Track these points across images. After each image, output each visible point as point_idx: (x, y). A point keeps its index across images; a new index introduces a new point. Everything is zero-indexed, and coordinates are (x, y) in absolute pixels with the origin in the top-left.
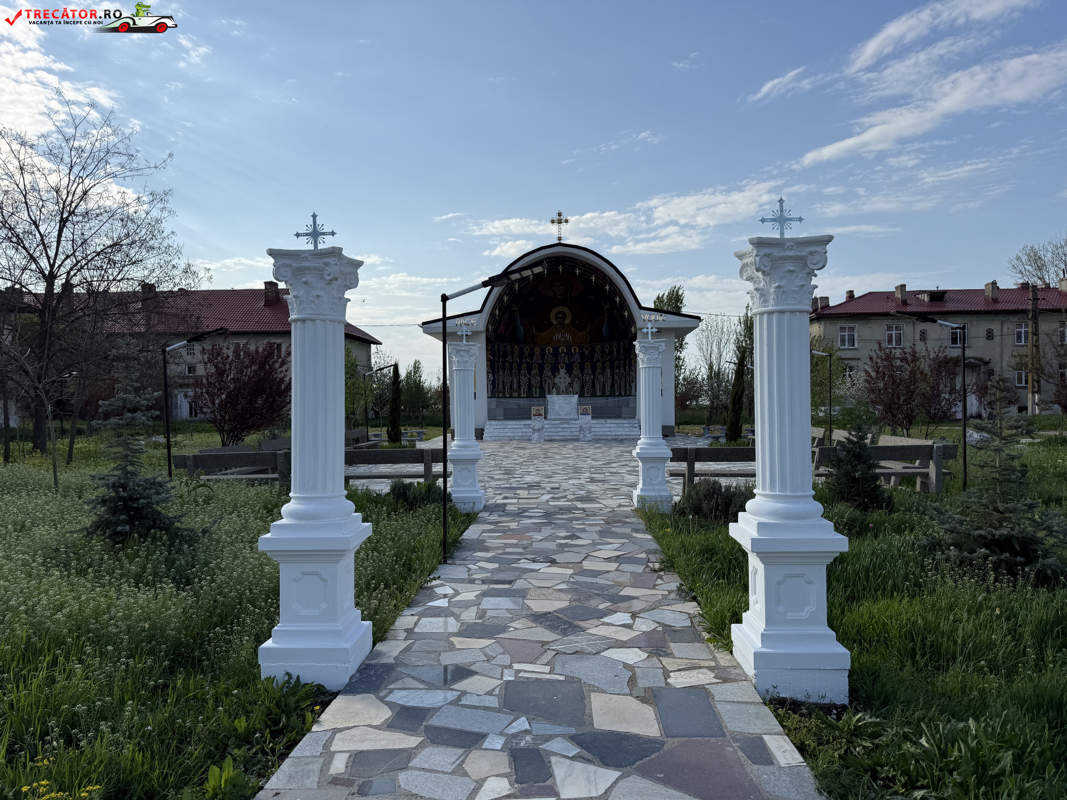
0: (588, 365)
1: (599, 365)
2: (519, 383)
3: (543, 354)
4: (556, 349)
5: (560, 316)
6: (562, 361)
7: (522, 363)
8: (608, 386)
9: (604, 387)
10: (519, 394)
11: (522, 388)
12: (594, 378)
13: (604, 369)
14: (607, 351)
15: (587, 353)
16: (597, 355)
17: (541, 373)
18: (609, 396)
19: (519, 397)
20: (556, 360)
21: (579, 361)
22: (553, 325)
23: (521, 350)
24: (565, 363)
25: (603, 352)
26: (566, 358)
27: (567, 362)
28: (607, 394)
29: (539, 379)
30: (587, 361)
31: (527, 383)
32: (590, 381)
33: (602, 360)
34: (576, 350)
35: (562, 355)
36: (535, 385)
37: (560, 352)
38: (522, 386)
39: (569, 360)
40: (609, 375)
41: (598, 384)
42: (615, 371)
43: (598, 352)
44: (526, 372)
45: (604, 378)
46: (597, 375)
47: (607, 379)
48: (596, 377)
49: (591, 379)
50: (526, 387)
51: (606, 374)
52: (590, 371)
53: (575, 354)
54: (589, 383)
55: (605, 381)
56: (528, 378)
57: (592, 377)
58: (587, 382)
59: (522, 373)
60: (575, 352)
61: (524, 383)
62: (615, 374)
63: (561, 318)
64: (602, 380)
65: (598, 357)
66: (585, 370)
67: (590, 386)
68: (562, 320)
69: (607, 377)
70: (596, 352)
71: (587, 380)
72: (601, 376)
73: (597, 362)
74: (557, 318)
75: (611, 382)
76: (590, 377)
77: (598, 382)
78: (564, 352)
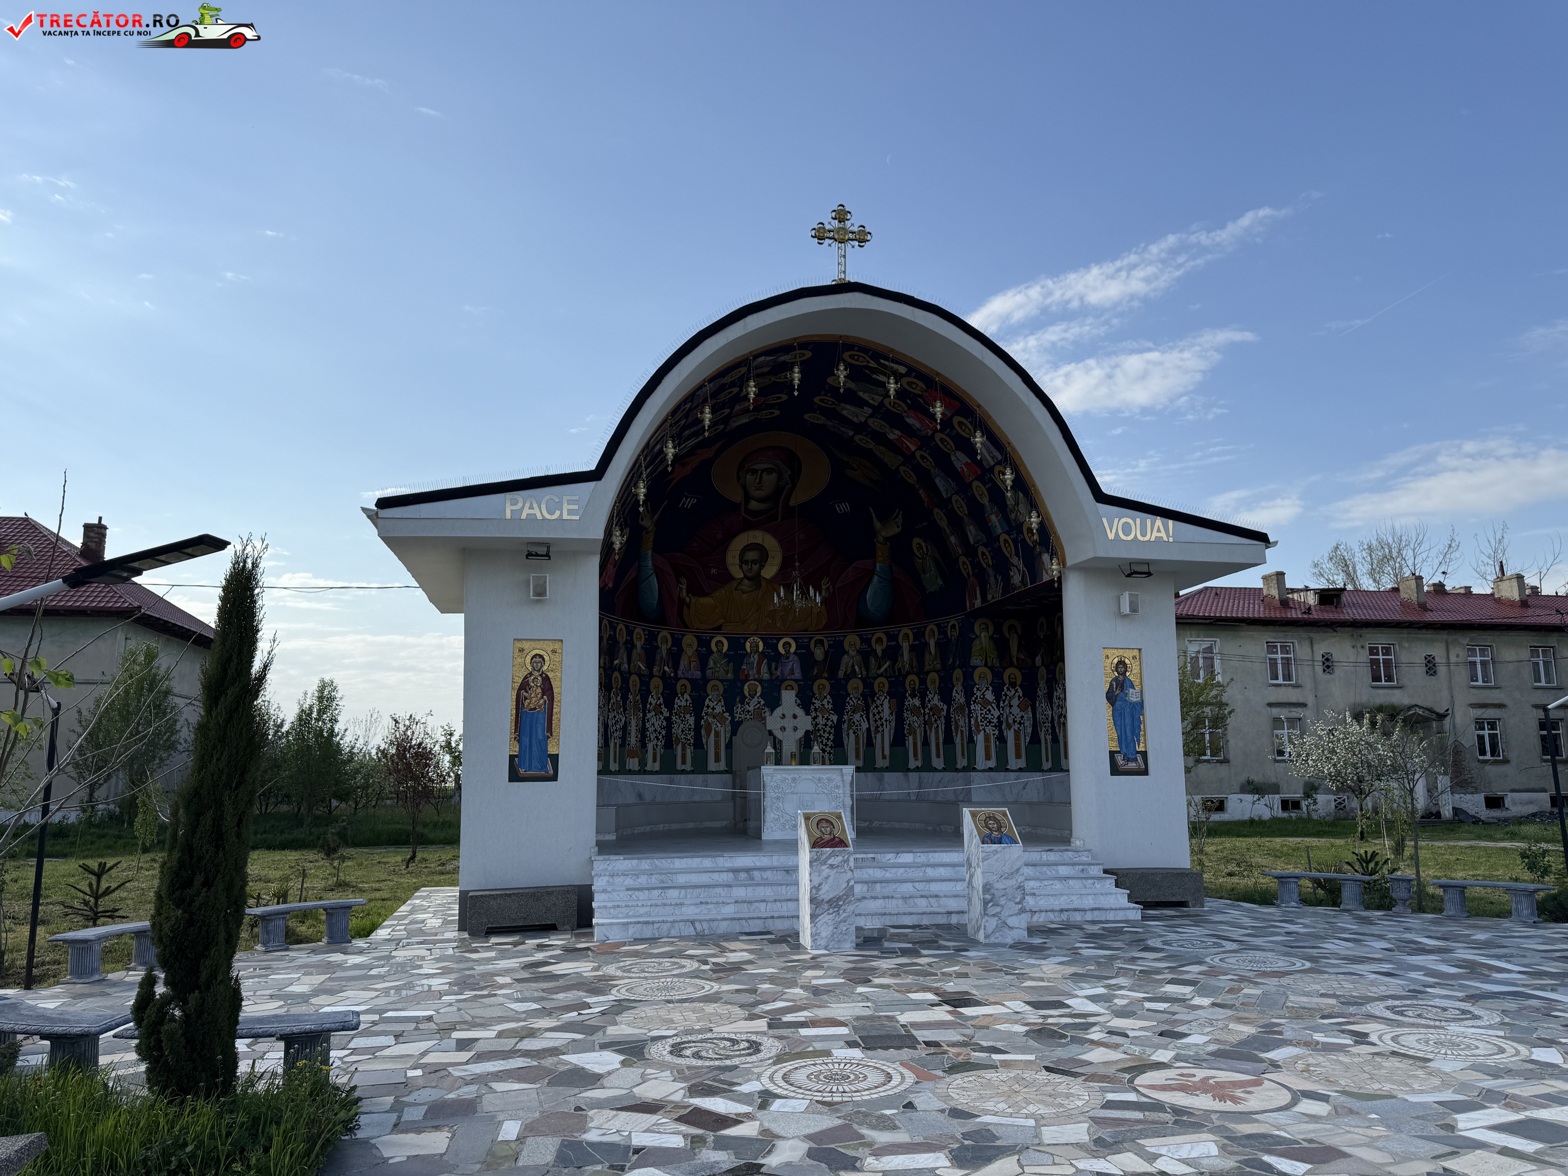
0: (822, 686)
1: (855, 686)
2: (643, 731)
3: (703, 658)
4: (736, 644)
5: (752, 555)
6: (752, 673)
7: (651, 676)
8: (884, 740)
9: (870, 743)
10: (643, 763)
11: (650, 746)
12: (840, 721)
13: (869, 696)
14: (879, 650)
15: (819, 654)
16: (850, 661)
17: (698, 706)
18: (887, 769)
19: (643, 771)
20: (737, 670)
21: (798, 675)
22: (732, 578)
23: (651, 638)
24: (761, 681)
25: (866, 655)
26: (764, 668)
27: (766, 676)
28: (880, 763)
29: (692, 720)
30: (819, 676)
31: (664, 732)
32: (828, 729)
33: (864, 673)
34: (790, 645)
35: (752, 659)
36: (683, 737)
37: (749, 650)
38: (650, 740)
39: (771, 674)
40: (886, 714)
41: (852, 736)
42: (907, 703)
43: (852, 653)
44: (662, 700)
45: (871, 722)
46: (848, 713)
47: (879, 723)
48: (846, 717)
49: (829, 723)
50: (659, 743)
51: (876, 711)
52: (828, 702)
53: (788, 658)
54: (826, 735)
55: (872, 729)
56: (665, 719)
57: (835, 718)
58: (819, 730)
59: (651, 704)
60: (788, 652)
61: (655, 731)
62: (907, 710)
63: (754, 562)
64: (865, 726)
65: (853, 665)
66: (814, 701)
67: (830, 743)
68: (756, 567)
69: (881, 719)
70: (847, 653)
71: (820, 727)
72: (862, 716)
73: (848, 677)
74: (743, 561)
75: (892, 731)
76: (827, 719)
77: (851, 732)
78: (757, 651)
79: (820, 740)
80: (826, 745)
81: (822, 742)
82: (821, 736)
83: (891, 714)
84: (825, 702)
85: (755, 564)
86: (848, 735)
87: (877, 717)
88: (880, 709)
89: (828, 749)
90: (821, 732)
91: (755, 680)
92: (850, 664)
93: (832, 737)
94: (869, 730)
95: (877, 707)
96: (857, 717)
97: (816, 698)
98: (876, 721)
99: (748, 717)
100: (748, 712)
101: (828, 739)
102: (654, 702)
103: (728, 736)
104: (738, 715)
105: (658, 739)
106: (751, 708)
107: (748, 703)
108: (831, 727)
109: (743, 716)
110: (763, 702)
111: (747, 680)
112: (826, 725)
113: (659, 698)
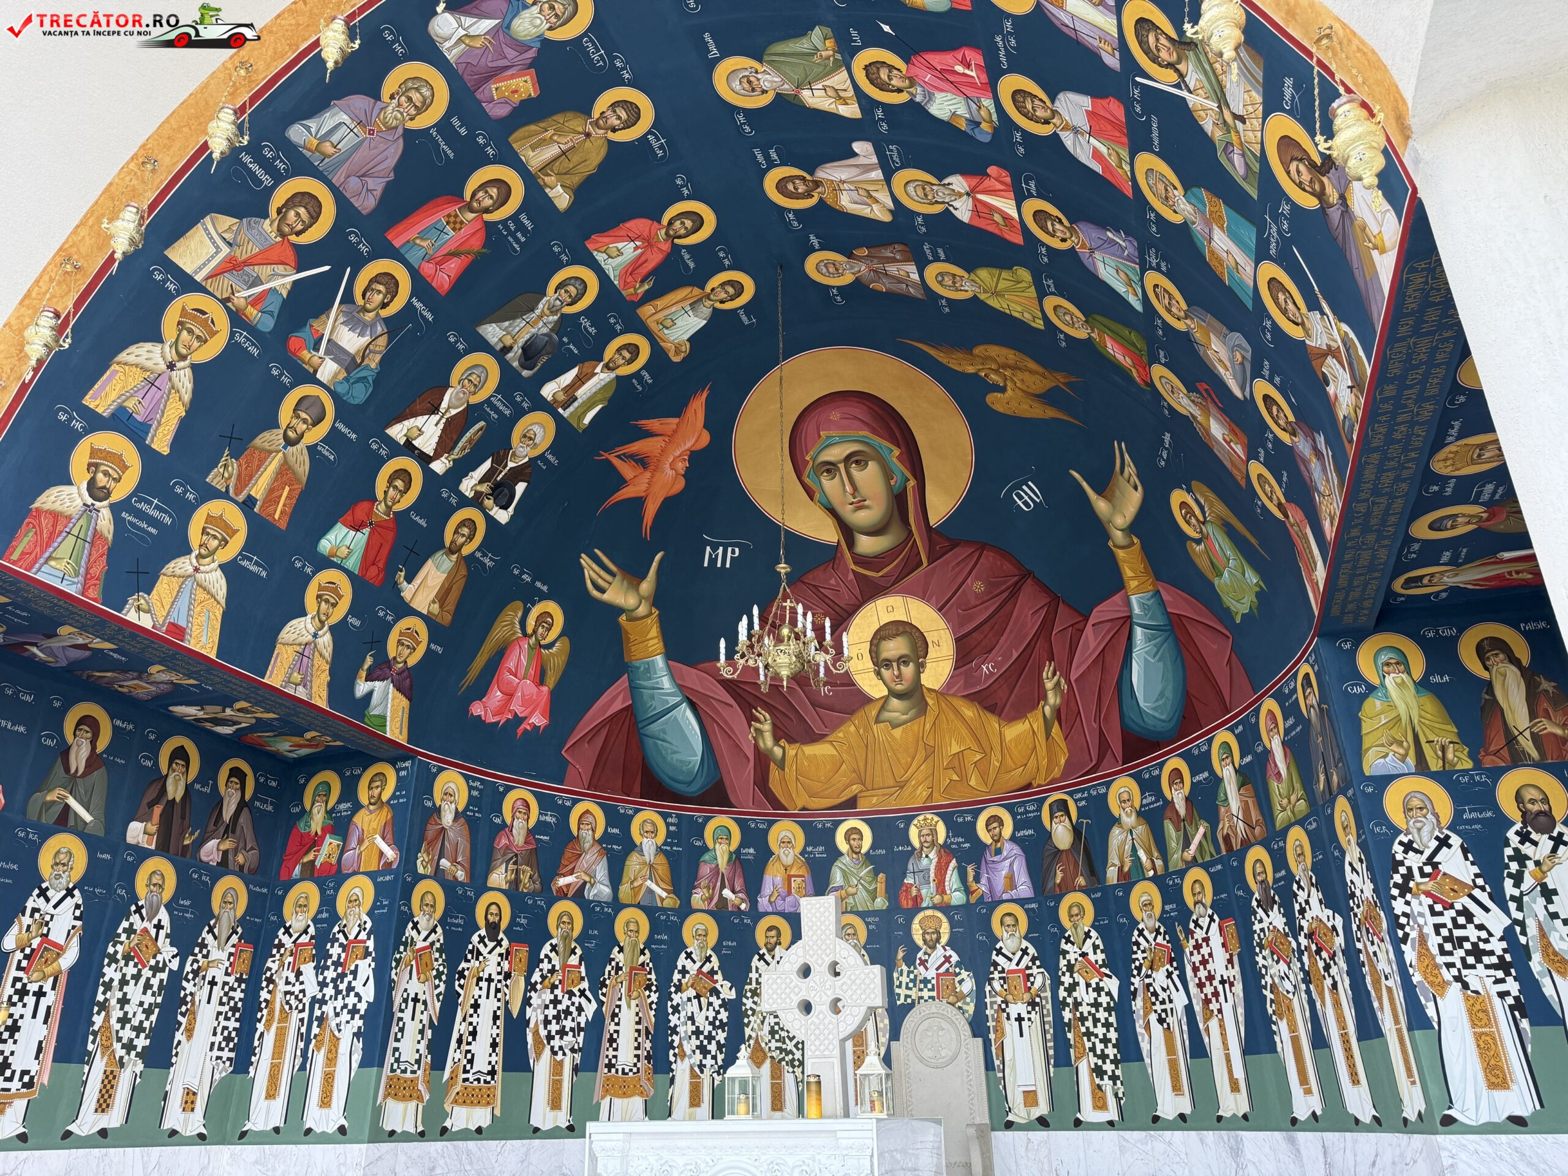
0: (1077, 909)
1: (1144, 900)
6: (928, 893)
8: (1226, 1036)
9: (1198, 1049)
12: (1127, 994)
13: (1176, 921)
14: (1178, 797)
15: (1062, 834)
16: (1125, 839)
18: (1247, 1122)
20: (895, 888)
21: (1024, 889)
24: (946, 909)
25: (1155, 818)
26: (952, 879)
27: (957, 898)
28: (1229, 1103)
30: (1067, 887)
31: (721, 1036)
32: (1102, 1015)
33: (1159, 863)
34: (1001, 823)
35: (925, 861)
36: (774, 1044)
37: (915, 842)
38: (683, 1055)
39: (968, 892)
40: (1219, 965)
41: (1157, 1029)
42: (1257, 927)
43: (1129, 820)
44: (715, 963)
45: (1193, 990)
46: (1139, 969)
47: (1209, 990)
48: (1136, 981)
49: (1104, 999)
50: (709, 1061)
51: (1197, 958)
52: (1095, 947)
53: (998, 852)
54: (1100, 1031)
55: (1198, 1008)
56: (725, 1004)
57: (1112, 985)
58: (1083, 1019)
59: (684, 972)
60: (998, 839)
61: (697, 1032)
62: (1262, 947)
63: (903, 660)
64: (1180, 1000)
65: (1134, 849)
66: (1064, 946)
67: (1111, 1051)
68: (908, 671)
69: (1210, 978)
70: (1116, 821)
71: (1085, 1009)
72: (1169, 975)
73: (1128, 881)
74: (880, 663)
75: (1241, 1010)
76: (1098, 989)
77: (1153, 1018)
78: (933, 843)
79: (1088, 1045)
80: (1103, 1057)
81: (1093, 1049)
82: (1089, 1034)
83: (1230, 961)
84: (1088, 947)
85: (906, 663)
86: (1147, 1027)
87: (1203, 974)
88: (1205, 951)
89: (1108, 1067)
90: (1089, 1023)
91: (935, 907)
92: (1128, 847)
93: (1113, 1035)
94: (1189, 1009)
95: (1198, 947)
96: (1160, 978)
97: (1068, 940)
98: (1201, 985)
99: (926, 994)
100: (925, 981)
101: (1105, 1041)
102: (692, 968)
103: (884, 1039)
104: (902, 992)
105: (704, 1051)
106: (931, 974)
107: (923, 963)
108: (1108, 1009)
109: (914, 993)
110: (955, 958)
111: (917, 909)
112: (1096, 1005)
113: (708, 959)
